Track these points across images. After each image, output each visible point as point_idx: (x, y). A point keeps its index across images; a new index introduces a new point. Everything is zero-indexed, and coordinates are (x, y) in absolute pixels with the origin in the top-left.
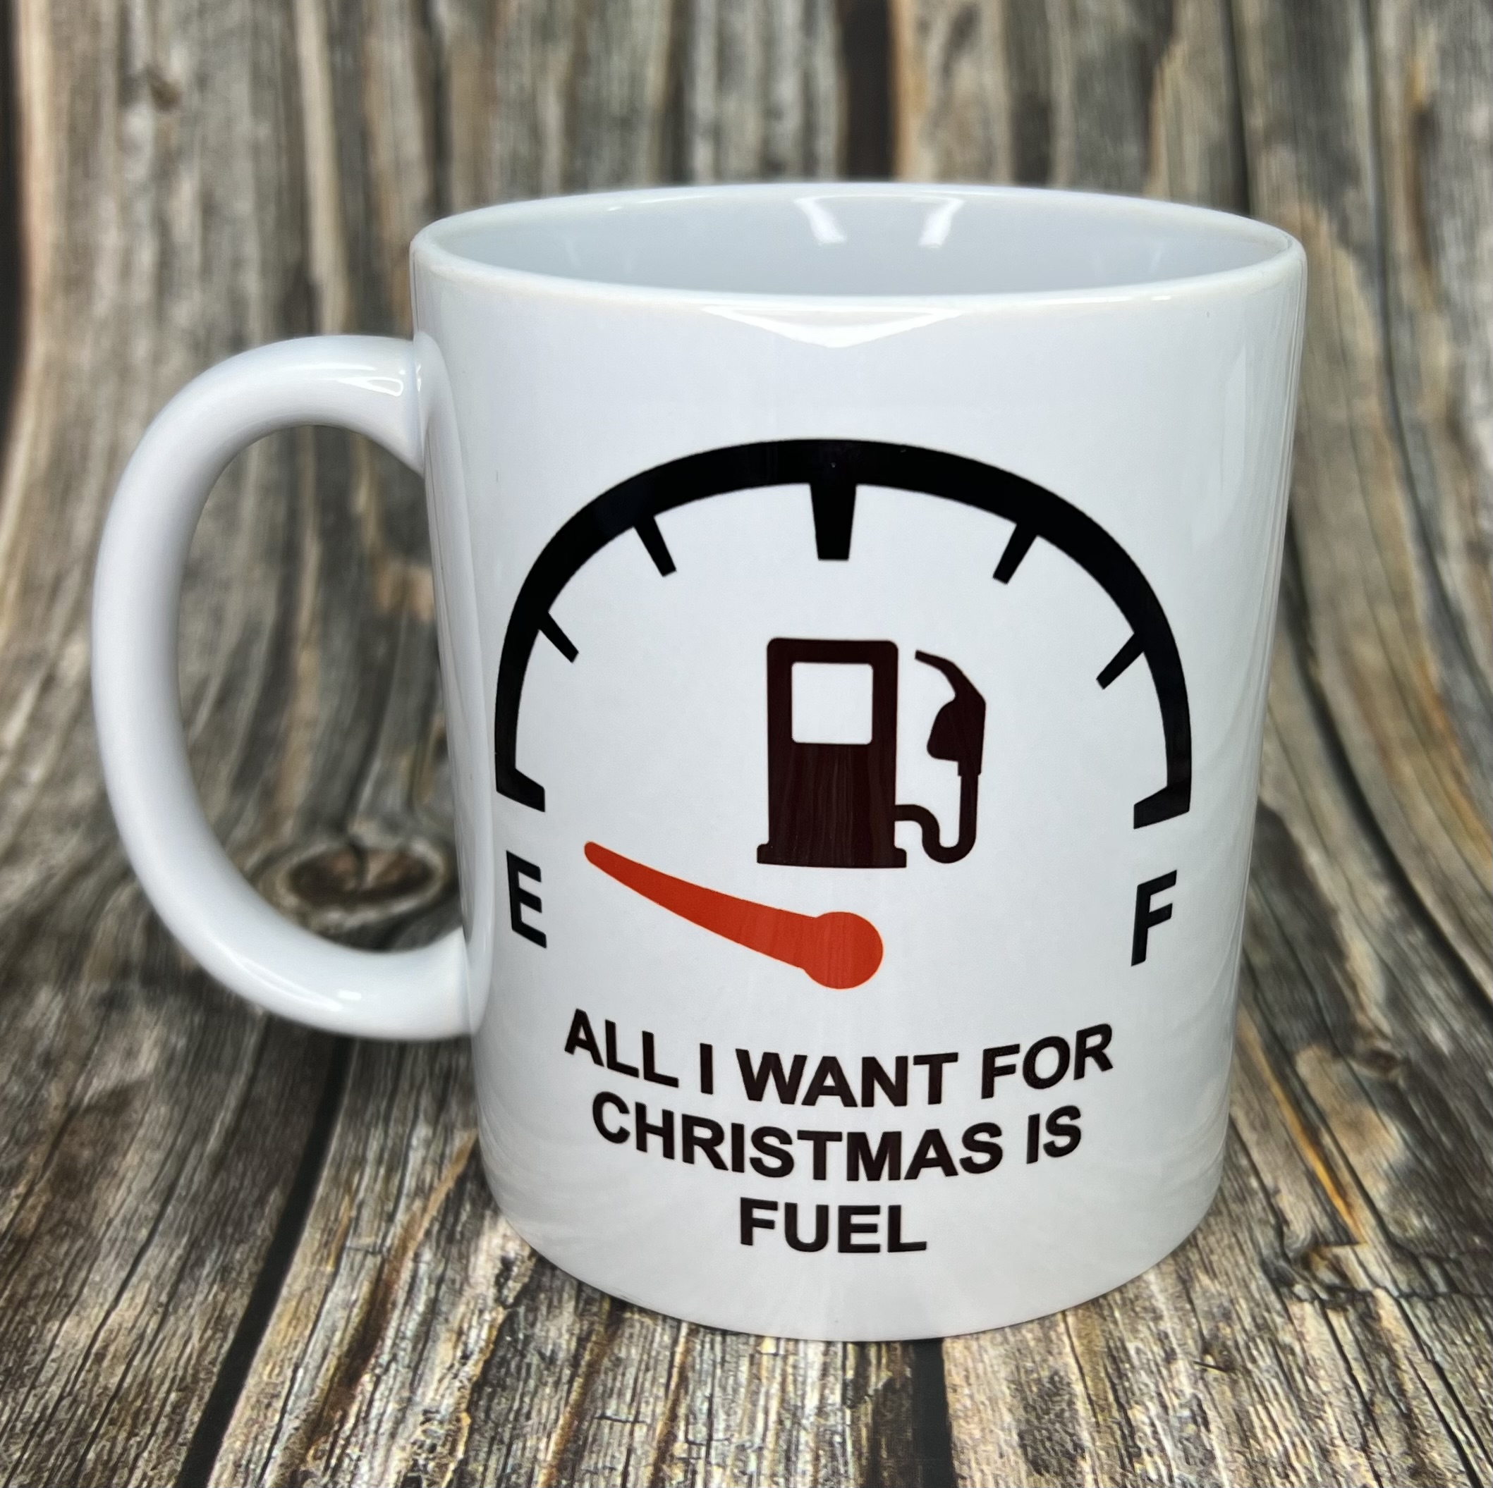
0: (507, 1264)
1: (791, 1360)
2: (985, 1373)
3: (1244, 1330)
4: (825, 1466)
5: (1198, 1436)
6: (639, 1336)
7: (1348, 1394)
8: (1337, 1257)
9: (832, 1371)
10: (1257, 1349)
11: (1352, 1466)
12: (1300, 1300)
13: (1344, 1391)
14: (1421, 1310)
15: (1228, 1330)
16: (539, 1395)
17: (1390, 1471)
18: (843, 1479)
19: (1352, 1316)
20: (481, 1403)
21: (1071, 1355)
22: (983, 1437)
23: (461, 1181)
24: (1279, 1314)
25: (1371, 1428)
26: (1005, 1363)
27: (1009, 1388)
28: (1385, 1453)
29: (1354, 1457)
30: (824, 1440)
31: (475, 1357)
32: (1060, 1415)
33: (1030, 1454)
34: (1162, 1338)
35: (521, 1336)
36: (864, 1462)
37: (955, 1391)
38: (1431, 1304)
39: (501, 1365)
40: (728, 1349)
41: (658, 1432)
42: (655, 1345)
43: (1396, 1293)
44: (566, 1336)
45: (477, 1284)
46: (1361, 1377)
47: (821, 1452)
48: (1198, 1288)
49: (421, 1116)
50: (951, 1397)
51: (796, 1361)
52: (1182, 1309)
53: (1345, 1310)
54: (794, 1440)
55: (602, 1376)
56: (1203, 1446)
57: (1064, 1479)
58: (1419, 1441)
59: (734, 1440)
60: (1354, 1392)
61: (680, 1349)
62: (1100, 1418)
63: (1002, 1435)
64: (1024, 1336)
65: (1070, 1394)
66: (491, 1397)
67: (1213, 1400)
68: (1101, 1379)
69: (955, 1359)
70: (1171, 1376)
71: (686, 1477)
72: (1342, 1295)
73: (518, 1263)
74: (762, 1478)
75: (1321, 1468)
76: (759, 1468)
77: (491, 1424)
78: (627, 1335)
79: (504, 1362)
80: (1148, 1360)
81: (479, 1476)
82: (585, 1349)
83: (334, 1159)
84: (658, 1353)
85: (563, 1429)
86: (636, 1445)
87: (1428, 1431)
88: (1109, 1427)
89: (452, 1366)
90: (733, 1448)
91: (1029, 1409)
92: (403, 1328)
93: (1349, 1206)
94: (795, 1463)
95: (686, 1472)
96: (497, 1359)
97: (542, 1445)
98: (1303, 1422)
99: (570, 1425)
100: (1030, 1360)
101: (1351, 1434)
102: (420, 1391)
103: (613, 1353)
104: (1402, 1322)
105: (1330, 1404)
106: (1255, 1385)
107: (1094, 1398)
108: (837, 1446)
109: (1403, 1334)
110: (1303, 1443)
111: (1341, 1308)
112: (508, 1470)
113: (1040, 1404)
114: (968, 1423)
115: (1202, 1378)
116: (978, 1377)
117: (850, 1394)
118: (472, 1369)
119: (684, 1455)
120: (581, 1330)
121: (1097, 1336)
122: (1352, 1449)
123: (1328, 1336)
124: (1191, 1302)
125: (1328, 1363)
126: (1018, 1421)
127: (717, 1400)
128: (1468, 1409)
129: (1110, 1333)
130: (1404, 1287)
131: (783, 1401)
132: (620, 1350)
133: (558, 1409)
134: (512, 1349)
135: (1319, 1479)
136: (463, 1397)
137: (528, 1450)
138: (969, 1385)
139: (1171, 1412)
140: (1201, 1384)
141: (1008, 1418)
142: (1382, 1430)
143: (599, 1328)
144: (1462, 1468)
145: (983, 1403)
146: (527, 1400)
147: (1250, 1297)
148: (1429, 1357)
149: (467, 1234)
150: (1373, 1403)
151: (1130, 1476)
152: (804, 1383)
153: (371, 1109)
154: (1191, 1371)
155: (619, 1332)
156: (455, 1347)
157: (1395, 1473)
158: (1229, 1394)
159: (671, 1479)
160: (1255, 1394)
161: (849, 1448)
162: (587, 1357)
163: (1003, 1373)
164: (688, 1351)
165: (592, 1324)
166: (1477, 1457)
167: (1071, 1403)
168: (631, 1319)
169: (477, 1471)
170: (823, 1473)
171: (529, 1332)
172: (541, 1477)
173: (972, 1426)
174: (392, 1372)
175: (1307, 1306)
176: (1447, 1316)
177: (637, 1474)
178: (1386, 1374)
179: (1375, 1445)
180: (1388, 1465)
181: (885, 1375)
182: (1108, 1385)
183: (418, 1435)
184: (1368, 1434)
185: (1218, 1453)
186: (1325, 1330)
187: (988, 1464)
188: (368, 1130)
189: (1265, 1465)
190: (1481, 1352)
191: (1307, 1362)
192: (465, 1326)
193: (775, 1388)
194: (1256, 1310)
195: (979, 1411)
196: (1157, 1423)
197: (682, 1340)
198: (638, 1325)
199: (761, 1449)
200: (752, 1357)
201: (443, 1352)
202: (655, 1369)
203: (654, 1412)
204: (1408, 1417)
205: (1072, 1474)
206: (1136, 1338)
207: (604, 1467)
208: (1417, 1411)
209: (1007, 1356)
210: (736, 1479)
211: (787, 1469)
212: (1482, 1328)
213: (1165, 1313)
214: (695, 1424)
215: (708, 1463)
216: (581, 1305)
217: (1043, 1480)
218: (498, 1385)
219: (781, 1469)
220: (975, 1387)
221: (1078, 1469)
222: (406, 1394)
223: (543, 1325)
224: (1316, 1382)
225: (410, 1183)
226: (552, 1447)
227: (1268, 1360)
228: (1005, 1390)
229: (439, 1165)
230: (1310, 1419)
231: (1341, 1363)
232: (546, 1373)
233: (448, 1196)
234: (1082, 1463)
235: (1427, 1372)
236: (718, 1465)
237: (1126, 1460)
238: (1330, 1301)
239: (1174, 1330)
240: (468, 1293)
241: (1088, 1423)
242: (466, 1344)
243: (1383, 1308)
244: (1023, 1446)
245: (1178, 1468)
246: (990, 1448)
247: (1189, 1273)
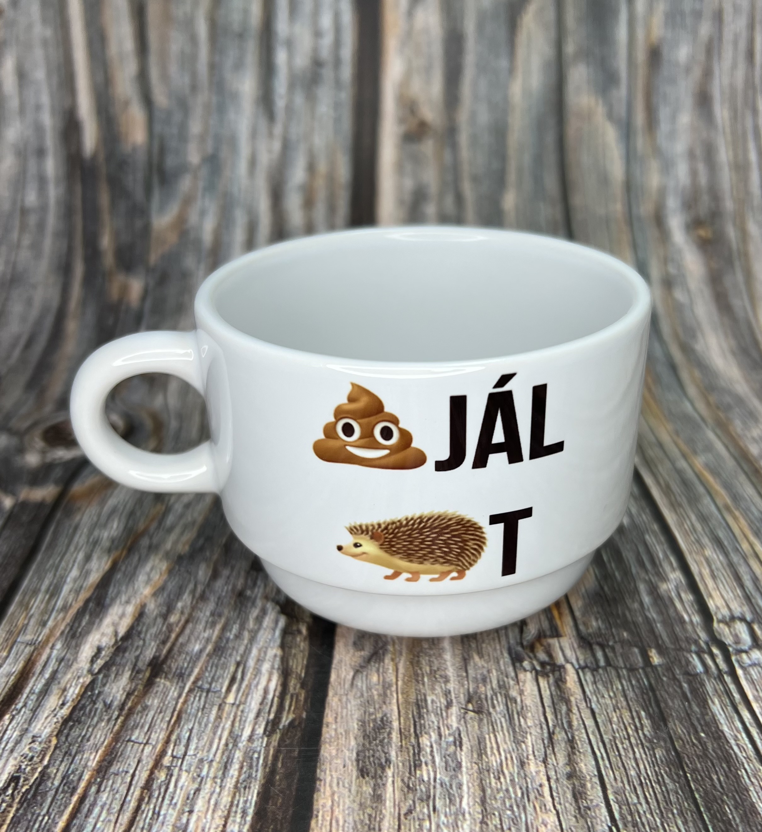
0: (99, 650)
1: (241, 708)
2: (347, 715)
3: (492, 689)
4: (245, 773)
5: (455, 753)
6: (161, 692)
7: (541, 728)
8: (549, 645)
9: (262, 714)
10: (497, 700)
11: (536, 772)
12: (525, 670)
13: (539, 726)
14: (589, 677)
15: (483, 689)
16: (98, 727)
17: (556, 775)
18: (253, 780)
19: (551, 680)
20: (65, 731)
21: (396, 704)
22: (337, 754)
23: (87, 602)
24: (513, 680)
25: (551, 748)
26: (359, 709)
27: (358, 724)
28: (555, 764)
29: (538, 767)
30: (248, 756)
31: (68, 704)
32: (382, 741)
33: (360, 766)
34: (447, 693)
35: (97, 692)
36: (267, 770)
37: (327, 726)
38: (595, 673)
39: (81, 710)
40: (208, 701)
41: (158, 750)
42: (169, 698)
43: (577, 666)
44: (121, 692)
45: (81, 661)
46: (550, 717)
47: (245, 764)
48: (472, 664)
49: (76, 565)
50: (324, 730)
51: (244, 708)
52: (461, 676)
53: (548, 676)
54: (232, 755)
55: (135, 716)
56: (456, 759)
57: (376, 781)
58: (575, 756)
59: (198, 755)
60: (544, 726)
61: (181, 700)
62: (404, 742)
63: (347, 753)
64: (372, 693)
65: (391, 728)
66: (71, 728)
67: (467, 730)
68: (409, 719)
69: (332, 707)
70: (447, 717)
71: (166, 777)
72: (548, 667)
73: (106, 649)
74: (209, 779)
75: (519, 774)
76: (208, 773)
77: (67, 744)
78: (155, 691)
79: (84, 707)
80: (437, 707)
81: (53, 776)
82: (129, 699)
83: (24, 590)
84: (169, 703)
85: (106, 747)
86: (144, 757)
87: (581, 751)
88: (408, 748)
89: (55, 709)
90: (197, 759)
91: (366, 738)
92: (35, 687)
93: (560, 614)
94: (229, 770)
95: (167, 775)
96: (80, 705)
97: (92, 757)
98: (514, 745)
99: (110, 745)
100: (372, 707)
101: (538, 752)
102: (33, 725)
103: (144, 702)
104: (578, 683)
105: (531, 733)
106: (492, 722)
107: (403, 730)
108: (255, 759)
109: (576, 691)
110: (512, 758)
111: (546, 675)
112: (70, 772)
113: (373, 734)
114: (330, 746)
115: (464, 718)
116: (342, 717)
117: (269, 728)
118: (65, 711)
119: (168, 765)
120: (130, 688)
121: (412, 692)
122: (538, 761)
123: (536, 693)
124: (467, 672)
125: (533, 709)
126: (358, 745)
127: (195, 731)
128: (605, 737)
129: (420, 691)
130: (582, 662)
131: (231, 732)
132: (148, 700)
133: (106, 735)
134: (90, 700)
135: (516, 780)
136: (56, 728)
137: (83, 760)
138: (336, 722)
139: (443, 739)
140: (462, 722)
141: (353, 743)
142: (556, 750)
143: (140, 687)
144: (596, 773)
145: (341, 734)
146: (90, 730)
147: (499, 670)
148: (589, 705)
149: (83, 633)
150: (554, 733)
151: (413, 778)
152: (245, 721)
153: (51, 562)
154: (459, 713)
155: (151, 690)
156: (59, 698)
157: (559, 776)
158: (477, 727)
159: (158, 779)
160: (491, 727)
161: (261, 761)
162: (130, 704)
163: (357, 715)
164: (185, 702)
165: (137, 685)
166: (605, 766)
167: (390, 733)
168: (159, 682)
169: (52, 771)
170: (243, 777)
171: (101, 690)
172: (86, 777)
173: (332, 748)
174: (22, 713)
175: (528, 675)
176: (602, 680)
177: (140, 775)
178: (564, 715)
179: (551, 759)
180: (556, 772)
181: (291, 716)
182: (412, 722)
183: (26, 750)
184: (548, 752)
185: (464, 764)
186: (536, 688)
187: (336, 771)
188: (46, 574)
189: (488, 771)
190: (617, 703)
191: (522, 708)
192: (68, 686)
193: (229, 723)
194: (501, 676)
195: (338, 739)
196: (434, 746)
197: (184, 695)
198: (162, 686)
199: (212, 761)
200: (220, 705)
201: (52, 701)
202: (165, 712)
203: (158, 737)
204: (571, 742)
205: (381, 777)
206: (433, 693)
207: (122, 772)
208: (577, 738)
209: (361, 705)
210: (194, 779)
211: (224, 774)
212: (620, 687)
213: (452, 679)
214: (179, 745)
215: (180, 769)
216: (134, 674)
217: (364, 781)
218: (77, 721)
219: (220, 773)
220: (339, 724)
221: (385, 774)
222: (25, 726)
223: (110, 685)
224: (525, 720)
225: (60, 603)
226: (97, 758)
227: (501, 707)
228: (355, 725)
229: (78, 592)
230: (518, 743)
231: (541, 709)
232: (105, 713)
233: (79, 610)
234: (387, 770)
235: (586, 714)
236: (186, 771)
237: (413, 769)
238: (541, 671)
239: (454, 688)
240: (75, 666)
241: (396, 746)
242: (65, 697)
243: (569, 676)
244: (358, 761)
245: (440, 773)
246: (339, 761)
247: (468, 655)
